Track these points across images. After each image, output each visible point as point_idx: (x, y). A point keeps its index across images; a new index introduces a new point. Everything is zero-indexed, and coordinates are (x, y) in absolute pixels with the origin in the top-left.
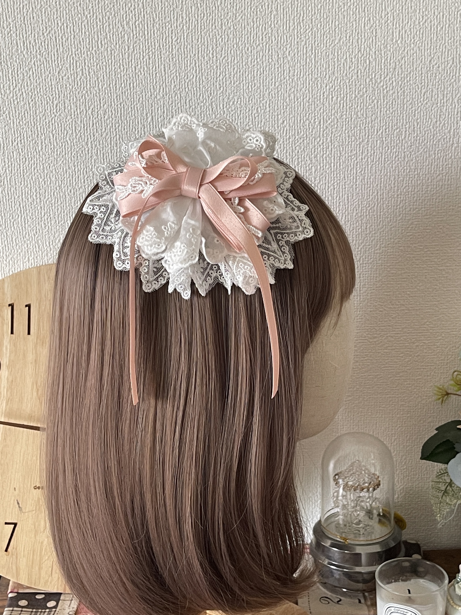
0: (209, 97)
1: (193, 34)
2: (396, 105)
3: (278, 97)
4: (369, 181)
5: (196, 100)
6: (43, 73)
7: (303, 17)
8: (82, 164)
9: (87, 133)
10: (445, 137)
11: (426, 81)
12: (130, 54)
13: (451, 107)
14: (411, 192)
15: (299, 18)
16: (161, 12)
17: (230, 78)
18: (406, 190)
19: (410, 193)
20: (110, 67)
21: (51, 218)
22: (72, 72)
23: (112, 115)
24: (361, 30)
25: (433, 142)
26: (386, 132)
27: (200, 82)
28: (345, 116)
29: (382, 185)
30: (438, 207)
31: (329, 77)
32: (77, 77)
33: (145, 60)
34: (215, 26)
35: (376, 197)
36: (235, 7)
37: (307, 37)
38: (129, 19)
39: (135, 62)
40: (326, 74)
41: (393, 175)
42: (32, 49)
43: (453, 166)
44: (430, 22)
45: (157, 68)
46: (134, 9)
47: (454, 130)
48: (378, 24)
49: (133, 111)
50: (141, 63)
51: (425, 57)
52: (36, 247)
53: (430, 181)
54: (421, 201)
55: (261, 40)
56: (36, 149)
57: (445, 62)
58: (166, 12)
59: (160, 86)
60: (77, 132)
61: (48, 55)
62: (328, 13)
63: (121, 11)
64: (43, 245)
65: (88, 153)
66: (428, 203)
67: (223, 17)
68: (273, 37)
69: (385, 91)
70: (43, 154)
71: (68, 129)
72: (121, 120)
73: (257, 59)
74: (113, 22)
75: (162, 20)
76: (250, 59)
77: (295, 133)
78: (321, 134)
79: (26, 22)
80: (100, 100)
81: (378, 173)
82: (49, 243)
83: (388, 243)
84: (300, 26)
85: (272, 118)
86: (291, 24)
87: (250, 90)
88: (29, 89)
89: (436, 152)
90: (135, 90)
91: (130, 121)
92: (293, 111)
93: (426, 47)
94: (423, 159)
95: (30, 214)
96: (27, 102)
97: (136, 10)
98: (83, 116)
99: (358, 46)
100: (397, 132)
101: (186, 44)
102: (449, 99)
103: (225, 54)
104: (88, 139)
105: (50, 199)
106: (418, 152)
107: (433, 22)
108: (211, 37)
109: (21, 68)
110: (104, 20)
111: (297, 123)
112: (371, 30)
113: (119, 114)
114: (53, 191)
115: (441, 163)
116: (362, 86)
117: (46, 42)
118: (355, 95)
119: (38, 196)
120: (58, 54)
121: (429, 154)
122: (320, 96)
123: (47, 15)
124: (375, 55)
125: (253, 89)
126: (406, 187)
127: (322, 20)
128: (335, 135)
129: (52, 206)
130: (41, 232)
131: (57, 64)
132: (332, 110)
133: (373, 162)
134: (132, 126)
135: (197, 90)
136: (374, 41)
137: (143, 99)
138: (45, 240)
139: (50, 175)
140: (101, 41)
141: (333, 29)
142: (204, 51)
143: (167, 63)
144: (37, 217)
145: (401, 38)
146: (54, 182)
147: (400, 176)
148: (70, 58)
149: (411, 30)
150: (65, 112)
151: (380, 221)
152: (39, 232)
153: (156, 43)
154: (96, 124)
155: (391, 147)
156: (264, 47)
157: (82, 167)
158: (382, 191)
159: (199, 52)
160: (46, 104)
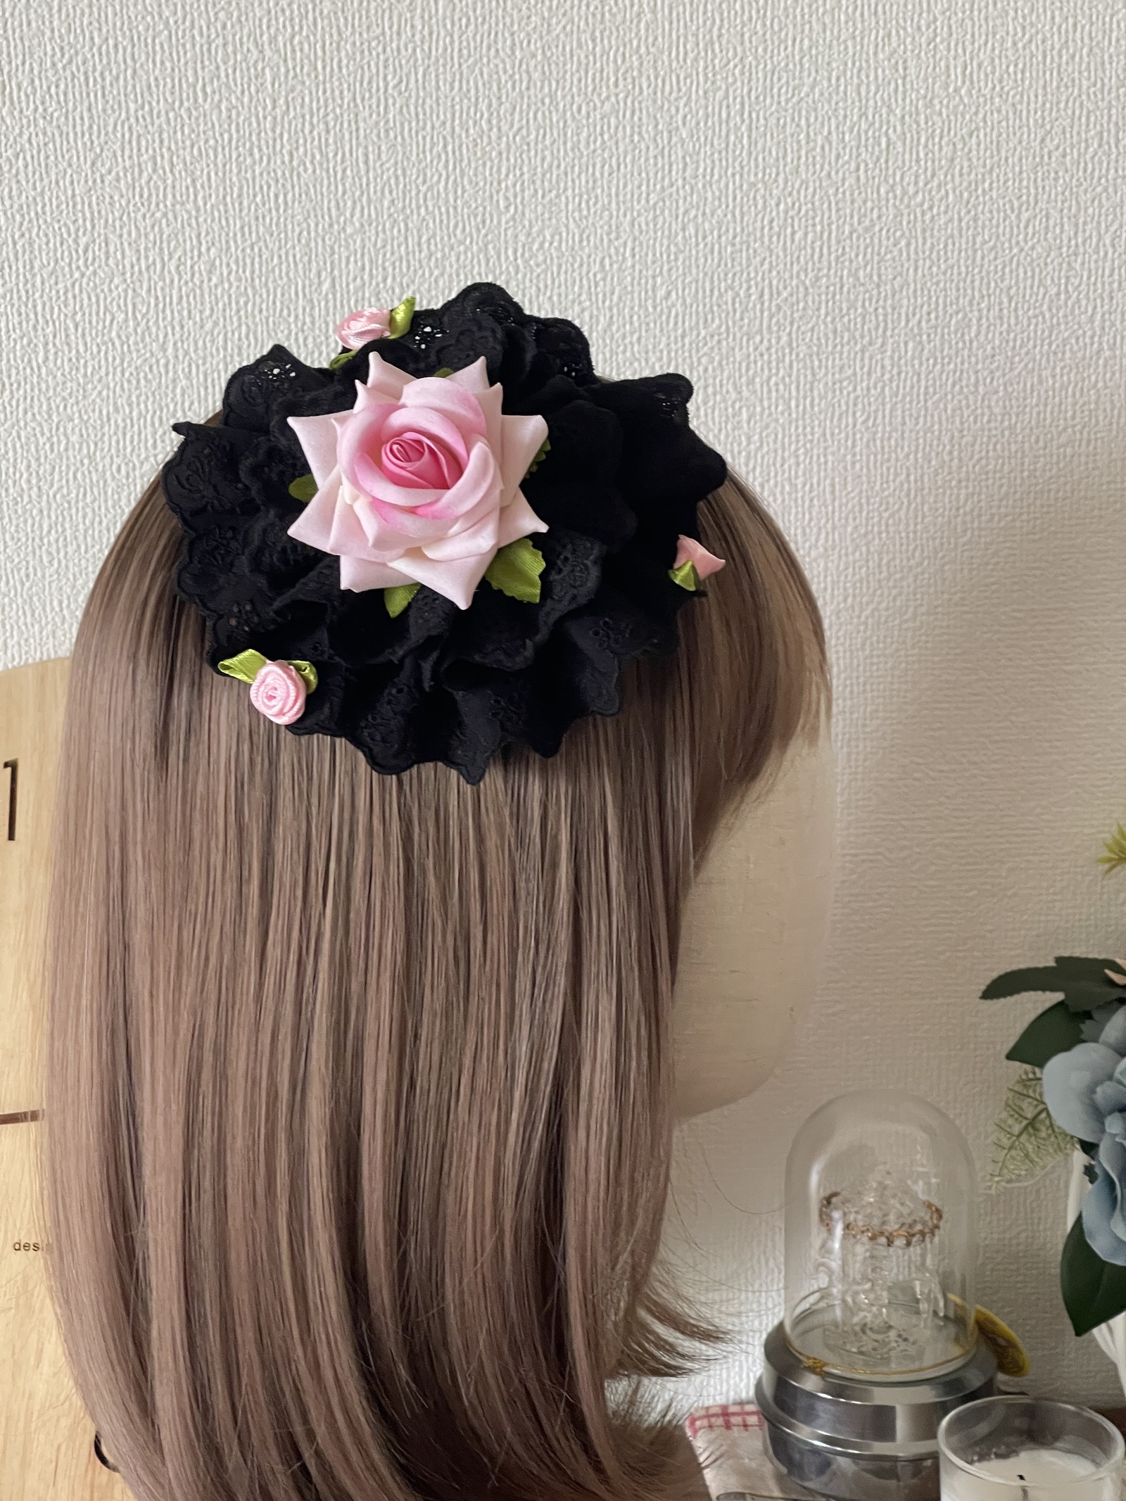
0: (478, 230)
1: (441, 70)
2: (956, 253)
3: (655, 232)
4: (885, 443)
5: (446, 239)
6: (52, 165)
8: (151, 399)
9: (164, 319)
10: (1080, 332)
11: (1032, 191)
12: (279, 118)
13: (1095, 257)
14: (995, 472)
15: (711, 31)
16: (359, 11)
17: (534, 182)
18: (982, 467)
19: (990, 475)
20: (227, 150)
21: (65, 539)
22: (128, 163)
23: (229, 273)
24: (867, 61)
25: (1050, 345)
26: (929, 321)
27: (456, 192)
28: (824, 280)
29: (920, 455)
30: (1063, 512)
32: (140, 175)
33: (315, 133)
34: (497, 51)
35: (906, 486)
37: (730, 80)
38: (278, 29)
39: (289, 139)
40: (778, 174)
41: (947, 430)
42: (24, 104)
43: (1101, 407)
44: (1043, 42)
45: (348, 155)
47: (1103, 315)
48: (909, 47)
49: (284, 267)
50: (306, 141)
51: (1029, 130)
52: (24, 613)
53: (1041, 444)
54: (1018, 495)
55: (612, 87)
56: (30, 361)
57: (1079, 143)
58: (373, 12)
59: (354, 202)
60: (139, 317)
61: (67, 118)
62: (783, 19)
63: (257, 10)
64: (44, 610)
65: (167, 372)
66: (1038, 502)
67: (516, 27)
68: (644, 79)
69: (928, 217)
70: (49, 372)
71: (115, 309)
72: (253, 287)
73: (602, 135)
74: (234, 36)
75: (361, 34)
76: (585, 134)
77: (697, 323)
78: (765, 326)
79: (10, 32)
80: (199, 235)
81: (910, 424)
82: (61, 603)
83: (936, 603)
84: (713, 51)
85: (639, 284)
86: (688, 47)
87: (585, 213)
88: (16, 207)
89: (1058, 370)
90: (290, 211)
91: (275, 289)
92: (694, 266)
93: (1032, 105)
95: (13, 529)
98: (156, 277)
99: (860, 101)
100: (957, 322)
101: (422, 94)
102: (1090, 237)
103: (521, 120)
104: (166, 335)
105: (65, 491)
106: (1011, 370)
107: (1049, 42)
108: (486, 76)
110: (213, 30)
111: (704, 298)
112: (893, 61)
113: (248, 273)
114: (72, 468)
115: (1070, 400)
116: (869, 204)
117: (62, 87)
118: (852, 225)
119: (34, 481)
120: (91, 117)
121: (1040, 376)
122: (763, 228)
123: (63, 17)
124: (903, 124)
125: (592, 211)
126: (981, 459)
127: (768, 36)
128: (799, 327)
129: (70, 508)
130: (39, 574)
131: (89, 144)
132: (792, 264)
133: (897, 396)
134: (282, 303)
135: (448, 212)
136: (901, 88)
137: (309, 233)
138: (51, 594)
139: (65, 428)
140: (204, 86)
141: (797, 58)
142: (468, 114)
143: (374, 143)
144: (30, 535)
145: (968, 83)
146: (77, 446)
147: (965, 433)
148: (123, 127)
149: (993, 60)
150: (107, 265)
151: (915, 549)
152: (35, 575)
153: (346, 92)
154: (188, 296)
155: (943, 358)
156: (622, 104)
157: (150, 407)
158: (919, 471)
159: (454, 114)
160: (58, 244)
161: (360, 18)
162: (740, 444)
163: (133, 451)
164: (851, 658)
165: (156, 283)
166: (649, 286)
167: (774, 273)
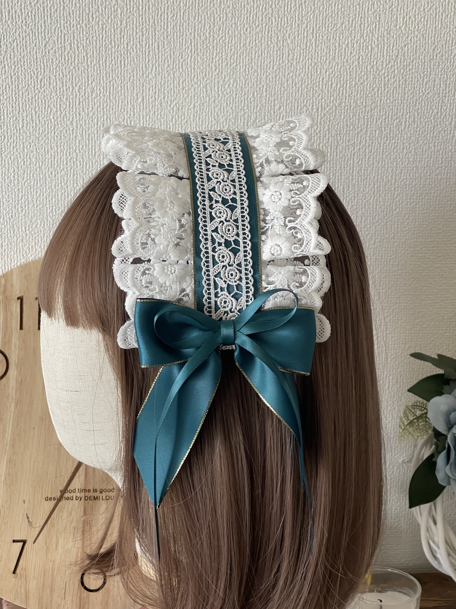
0: (203, 79)
1: (190, 11)
2: (397, 95)
3: (276, 82)
4: (366, 172)
5: (190, 81)
6: (28, 45)
8: (66, 144)
9: (72, 111)
10: (446, 129)
11: (429, 70)
14: (409, 185)
17: (227, 59)
18: (404, 183)
19: (407, 186)
20: (101, 41)
21: (28, 202)
22: (60, 46)
23: (100, 93)
24: (364, 14)
25: (433, 133)
26: (385, 122)
27: (195, 62)
28: (343, 104)
29: (379, 177)
30: (436, 202)
31: (329, 63)
32: (65, 51)
33: (138, 36)
34: (214, 4)
35: (373, 189)
37: (309, 20)
39: (127, 38)
40: (326, 59)
41: (391, 167)
42: (17, 20)
44: (436, 9)
45: (151, 45)
48: (382, 9)
49: (123, 91)
50: (134, 39)
51: (429, 45)
52: (10, 232)
53: (428, 174)
54: (418, 194)
55: (260, 21)
56: (16, 127)
57: (448, 51)
59: (153, 65)
60: (62, 110)
61: (35, 26)
64: (19, 231)
65: (73, 133)
66: (426, 197)
68: (273, 18)
69: (386, 79)
70: (24, 132)
71: (52, 106)
72: (110, 99)
73: (255, 41)
76: (248, 40)
78: (319, 122)
80: (88, 76)
81: (376, 164)
82: (25, 228)
83: (383, 238)
84: (302, 8)
85: (268, 103)
86: (292, 6)
87: (247, 73)
88: (12, 62)
89: (436, 144)
90: (126, 68)
91: (119, 100)
92: (291, 96)
93: (430, 35)
94: (422, 151)
95: (7, 197)
96: (9, 76)
98: (70, 94)
99: (361, 30)
100: (396, 123)
101: (182, 21)
102: (452, 90)
103: (222, 34)
104: (73, 118)
105: (29, 181)
106: (418, 143)
108: (209, 15)
109: (4, 39)
111: (295, 110)
112: (375, 15)
113: (108, 93)
114: (32, 172)
115: (440, 156)
116: (363, 73)
117: (34, 13)
118: (356, 82)
119: (16, 177)
120: (45, 26)
121: (429, 146)
122: (319, 81)
124: (378, 41)
125: (250, 72)
126: (404, 179)
128: (332, 123)
129: (31, 189)
130: (17, 216)
131: (44, 37)
132: (331, 97)
133: (371, 152)
134: (121, 106)
135: (191, 71)
136: (377, 26)
137: (134, 77)
138: (22, 224)
139: (30, 155)
140: (93, 14)
141: (336, 12)
142: (201, 30)
143: (162, 41)
144: (14, 199)
145: (404, 25)
146: (35, 163)
147: (398, 168)
148: (58, 31)
149: (415, 16)
150: (50, 88)
151: (376, 215)
152: (15, 216)
153: (151, 19)
154: (83, 102)
155: (390, 138)
156: (264, 28)
157: (65, 148)
158: (379, 183)
159: (195, 30)
160: (29, 79)
163: (58, 165)
165: (69, 96)
166: (272, 104)
167: (323, 100)
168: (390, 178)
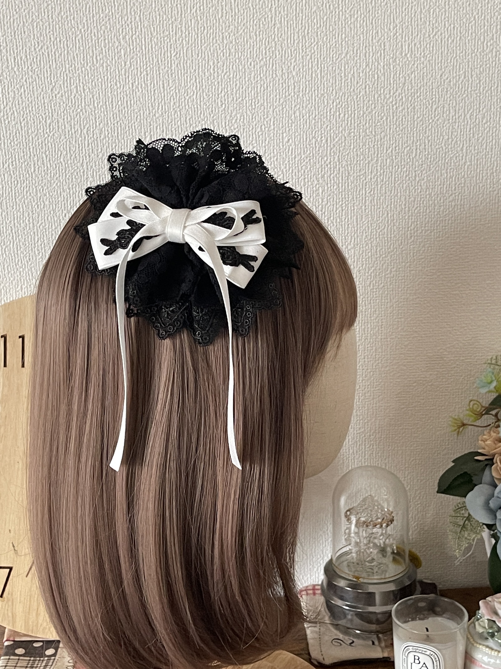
1: (193, 48)
2: (406, 122)
3: (283, 115)
4: (378, 201)
5: (197, 118)
6: (35, 90)
7: (308, 30)
8: (78, 187)
9: (82, 153)
10: (457, 155)
11: (437, 96)
12: (127, 70)
13: (463, 124)
15: (304, 31)
16: (159, 25)
17: (232, 95)
18: (418, 211)
19: (421, 214)
20: (106, 83)
21: (45, 244)
22: (66, 89)
23: (108, 134)
24: (369, 43)
25: (445, 160)
26: (396, 150)
27: (200, 99)
28: (352, 134)
29: (392, 205)
30: (451, 229)
31: (336, 94)
32: (71, 94)
33: (142, 75)
34: (216, 40)
35: (387, 219)
36: (237, 21)
37: (313, 51)
38: (126, 33)
39: (132, 78)
40: (333, 90)
41: (403, 195)
42: (23, 66)
43: (466, 185)
44: (441, 35)
45: (156, 84)
46: (131, 23)
47: (467, 147)
48: (386, 37)
49: (131, 130)
50: (138, 79)
51: (436, 71)
52: (29, 275)
53: (442, 201)
54: (433, 222)
55: (264, 55)
56: (28, 171)
57: (456, 76)
58: (165, 25)
59: (159, 104)
60: (72, 153)
61: (41, 71)
62: (334, 26)
63: (117, 25)
65: (84, 175)
66: (441, 225)
67: (224, 31)
68: (277, 52)
69: (395, 107)
70: (36, 176)
71: (62, 149)
73: (260, 75)
74: (108, 36)
75: (160, 34)
76: (253, 75)
77: (301, 152)
78: (328, 153)
79: (17, 36)
80: (96, 118)
81: (388, 193)
83: (399, 267)
84: (305, 40)
85: (276, 136)
86: (295, 38)
87: (254, 107)
88: (21, 108)
89: (448, 170)
90: (132, 108)
91: (127, 140)
92: (299, 129)
93: (437, 61)
94: (435, 179)
95: (23, 240)
96: (19, 122)
97: (133, 23)
98: (78, 136)
99: (366, 60)
100: (407, 151)
101: (186, 59)
102: (461, 115)
103: (226, 69)
104: (83, 160)
105: (44, 224)
106: (430, 170)
107: (443, 35)
108: (212, 51)
109: (11, 86)
110: (99, 34)
111: (303, 142)
112: (379, 43)
113: (116, 134)
114: (46, 215)
115: (453, 183)
116: (371, 102)
117: (39, 58)
118: (363, 111)
119: (31, 221)
120: (51, 71)
121: (441, 173)
122: (327, 112)
123: (38, 30)
124: (384, 69)
125: (257, 106)
126: (417, 207)
127: (328, 33)
128: (342, 153)
129: (46, 232)
131: (50, 82)
132: (339, 127)
133: (383, 181)
135: (197, 108)
136: (383, 54)
137: (140, 117)
139: (43, 199)
140: (96, 57)
141: (340, 42)
142: (205, 67)
143: (166, 79)
144: (30, 243)
145: (410, 52)
146: (48, 206)
147: (411, 196)
148: (64, 74)
149: (420, 42)
150: (59, 131)
151: (391, 244)
153: (154, 59)
154: (92, 144)
155: (402, 166)
156: (268, 62)
158: (392, 213)
159: (199, 67)
160: (38, 123)
161: (160, 28)
162: (319, 203)
164: (365, 290)
165: (78, 139)
167: (332, 131)
168: (403, 207)
